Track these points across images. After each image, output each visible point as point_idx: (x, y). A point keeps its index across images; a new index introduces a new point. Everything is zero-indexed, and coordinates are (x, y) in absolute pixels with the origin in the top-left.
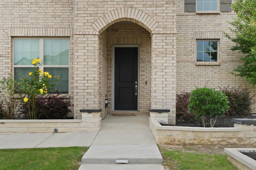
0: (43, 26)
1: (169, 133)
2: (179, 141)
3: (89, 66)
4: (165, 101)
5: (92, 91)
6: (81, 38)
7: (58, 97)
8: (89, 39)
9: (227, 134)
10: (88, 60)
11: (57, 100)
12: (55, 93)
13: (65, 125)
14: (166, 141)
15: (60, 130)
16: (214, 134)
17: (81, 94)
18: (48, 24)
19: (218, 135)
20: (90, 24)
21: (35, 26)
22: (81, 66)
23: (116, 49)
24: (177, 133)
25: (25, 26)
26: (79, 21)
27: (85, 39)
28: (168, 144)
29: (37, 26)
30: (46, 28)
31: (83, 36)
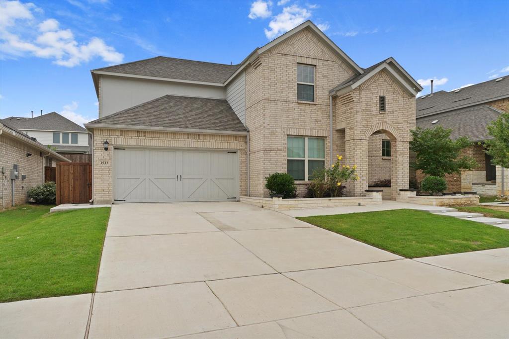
0: (309, 128)
1: (442, 200)
2: (447, 204)
3: (363, 161)
5: (365, 178)
6: (358, 142)
8: (363, 143)
10: (362, 157)
13: (364, 200)
15: (362, 204)
18: (313, 126)
19: (464, 200)
20: (363, 132)
21: (304, 128)
24: (446, 199)
25: (297, 127)
29: (306, 128)
30: (312, 129)
31: (359, 140)
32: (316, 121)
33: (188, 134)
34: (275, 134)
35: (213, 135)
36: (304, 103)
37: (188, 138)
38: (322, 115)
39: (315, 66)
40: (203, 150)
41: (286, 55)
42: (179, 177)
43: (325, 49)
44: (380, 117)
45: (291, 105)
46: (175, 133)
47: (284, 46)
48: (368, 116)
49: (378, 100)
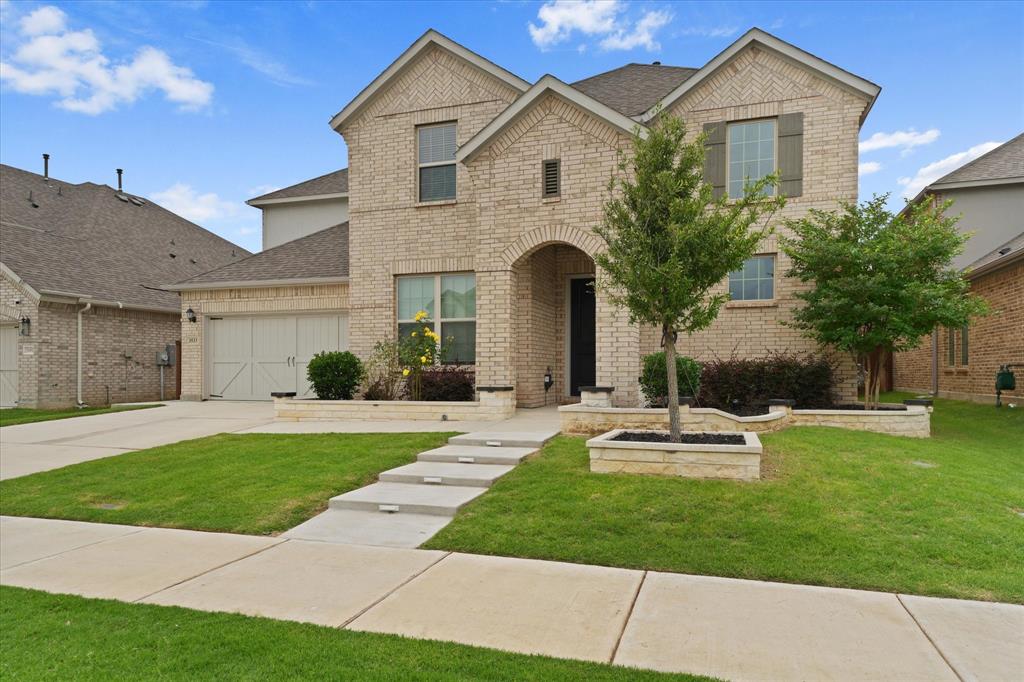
0: (439, 256)
3: (497, 321)
4: (615, 375)
5: (502, 359)
6: (485, 278)
7: (457, 370)
8: (497, 278)
9: (647, 416)
10: (496, 311)
11: (453, 372)
12: (452, 363)
13: (457, 409)
14: (571, 427)
15: (450, 416)
16: (630, 417)
17: (486, 364)
18: (447, 251)
20: (498, 254)
21: (427, 257)
22: (485, 321)
23: (574, 282)
25: (414, 257)
26: (482, 251)
27: (491, 279)
28: (573, 431)
29: (432, 256)
30: (444, 258)
31: (488, 274)
32: (456, 239)
33: (297, 288)
34: (370, 277)
35: (334, 286)
36: (429, 206)
37: (297, 295)
38: (468, 225)
39: (456, 121)
40: (319, 314)
41: (392, 116)
42: (291, 360)
43: (478, 80)
44: (544, 211)
45: (402, 215)
46: (277, 289)
47: (388, 98)
48: (512, 216)
49: (538, 172)
